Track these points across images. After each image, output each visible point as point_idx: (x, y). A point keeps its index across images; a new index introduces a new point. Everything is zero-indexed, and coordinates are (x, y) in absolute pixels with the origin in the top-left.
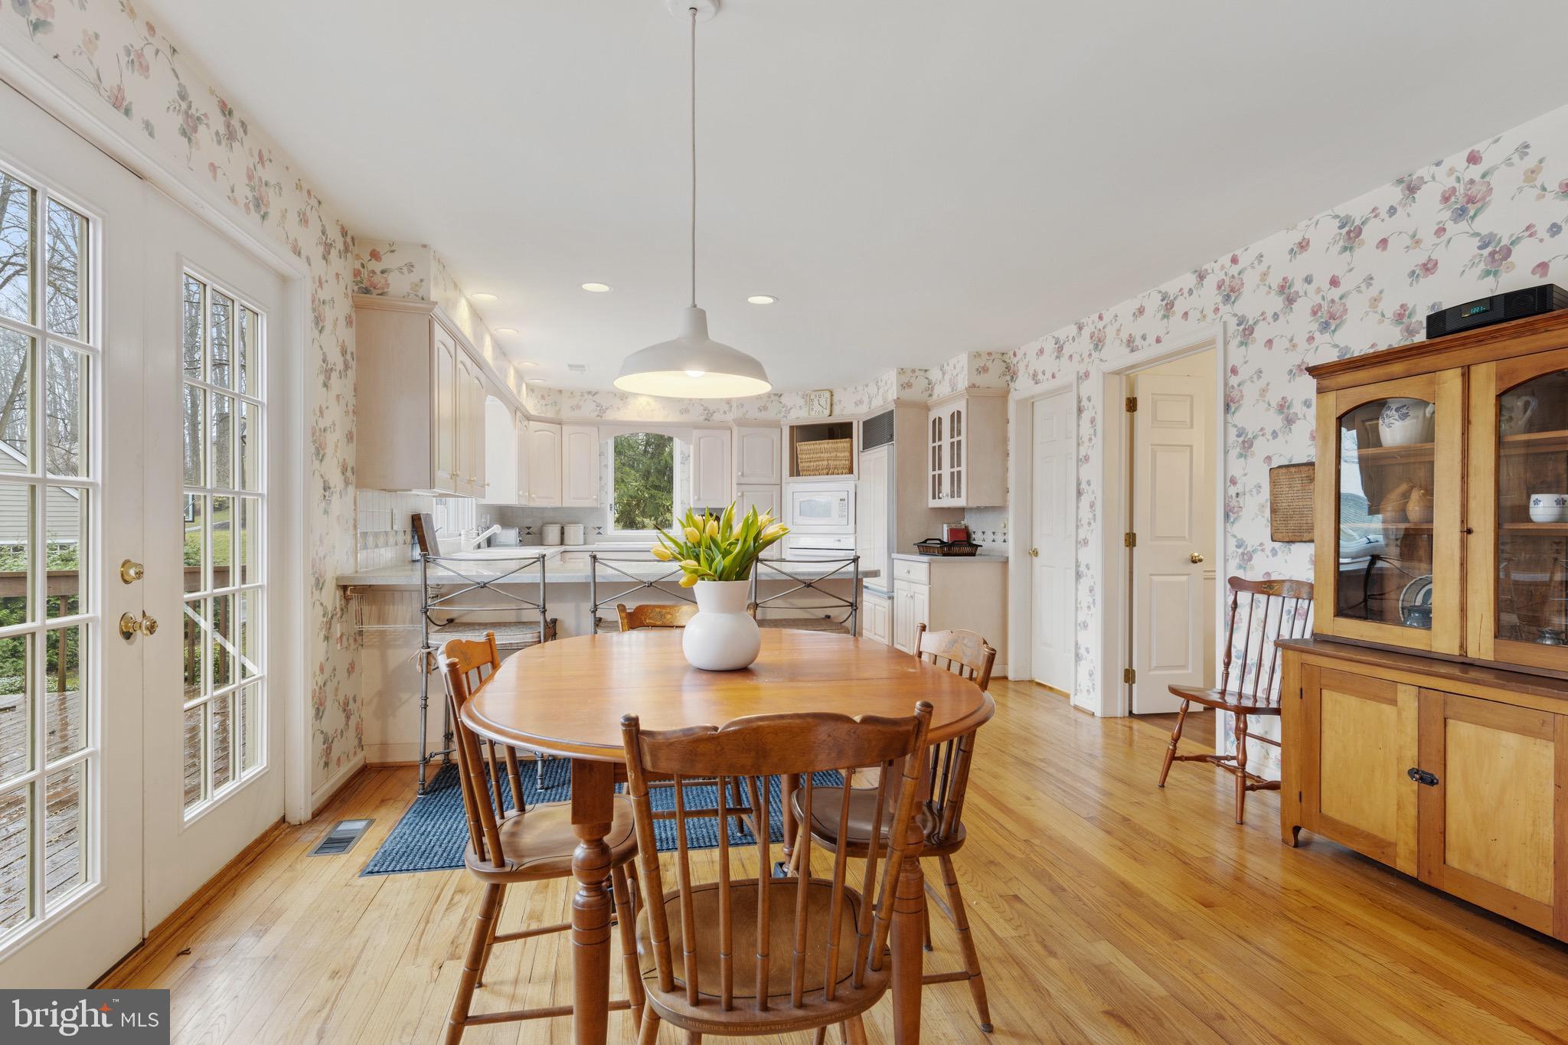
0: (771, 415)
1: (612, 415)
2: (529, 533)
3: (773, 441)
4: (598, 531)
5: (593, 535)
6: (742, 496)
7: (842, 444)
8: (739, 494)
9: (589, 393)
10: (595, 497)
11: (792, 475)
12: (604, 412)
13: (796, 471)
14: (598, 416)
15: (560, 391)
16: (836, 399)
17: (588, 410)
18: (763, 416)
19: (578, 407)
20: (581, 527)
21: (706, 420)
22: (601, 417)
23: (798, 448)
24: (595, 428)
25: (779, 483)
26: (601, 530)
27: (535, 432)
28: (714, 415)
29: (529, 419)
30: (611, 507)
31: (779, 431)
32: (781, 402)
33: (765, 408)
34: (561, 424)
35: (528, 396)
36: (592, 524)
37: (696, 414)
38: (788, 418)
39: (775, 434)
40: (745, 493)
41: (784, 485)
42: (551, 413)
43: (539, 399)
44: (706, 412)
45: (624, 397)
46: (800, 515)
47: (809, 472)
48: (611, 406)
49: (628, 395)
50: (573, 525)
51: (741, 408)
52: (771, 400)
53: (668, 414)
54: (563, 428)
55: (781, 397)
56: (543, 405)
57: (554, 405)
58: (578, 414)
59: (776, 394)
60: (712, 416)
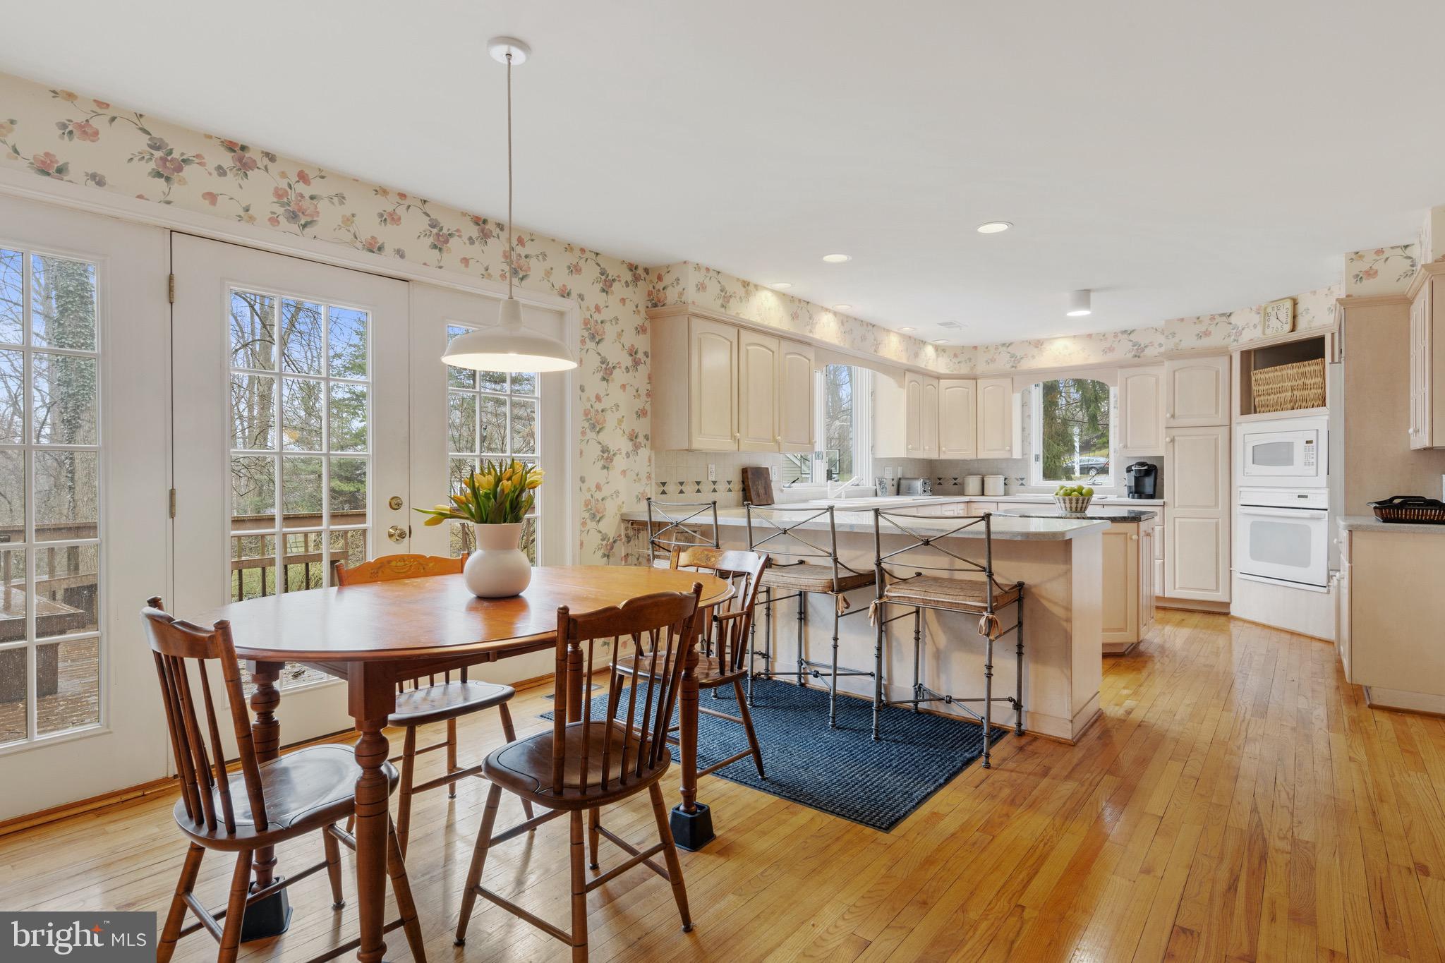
0: (1216, 340)
1: (1028, 364)
3: (1217, 373)
4: (1021, 482)
5: (1014, 486)
6: (1173, 441)
7: (1310, 367)
8: (1168, 439)
9: (1004, 345)
10: (1008, 448)
11: (1242, 414)
12: (1019, 362)
13: (1249, 407)
14: (1013, 367)
15: (975, 348)
16: (1301, 308)
17: (1003, 363)
18: (1206, 342)
19: (993, 360)
20: (1001, 478)
21: (1136, 356)
22: (1016, 367)
23: (1253, 379)
24: (1010, 380)
25: (1228, 423)
26: (1023, 482)
27: (947, 389)
28: (1147, 350)
29: (939, 377)
30: (1037, 458)
31: (1227, 359)
32: (1230, 323)
33: (1207, 333)
34: (975, 379)
35: (938, 356)
36: (1013, 475)
37: (1123, 351)
38: (1240, 341)
39: (1222, 364)
40: (1176, 438)
41: (1233, 425)
42: (964, 370)
43: (949, 356)
44: (1135, 348)
45: (1038, 344)
46: (1253, 463)
47: (1268, 408)
48: (1026, 355)
49: (1043, 342)
50: (993, 476)
51: (1173, 338)
52: (1215, 322)
53: (1089, 355)
54: (979, 381)
55: (1230, 317)
56: (955, 363)
57: (968, 361)
58: (992, 367)
59: (1223, 314)
60: (1143, 350)
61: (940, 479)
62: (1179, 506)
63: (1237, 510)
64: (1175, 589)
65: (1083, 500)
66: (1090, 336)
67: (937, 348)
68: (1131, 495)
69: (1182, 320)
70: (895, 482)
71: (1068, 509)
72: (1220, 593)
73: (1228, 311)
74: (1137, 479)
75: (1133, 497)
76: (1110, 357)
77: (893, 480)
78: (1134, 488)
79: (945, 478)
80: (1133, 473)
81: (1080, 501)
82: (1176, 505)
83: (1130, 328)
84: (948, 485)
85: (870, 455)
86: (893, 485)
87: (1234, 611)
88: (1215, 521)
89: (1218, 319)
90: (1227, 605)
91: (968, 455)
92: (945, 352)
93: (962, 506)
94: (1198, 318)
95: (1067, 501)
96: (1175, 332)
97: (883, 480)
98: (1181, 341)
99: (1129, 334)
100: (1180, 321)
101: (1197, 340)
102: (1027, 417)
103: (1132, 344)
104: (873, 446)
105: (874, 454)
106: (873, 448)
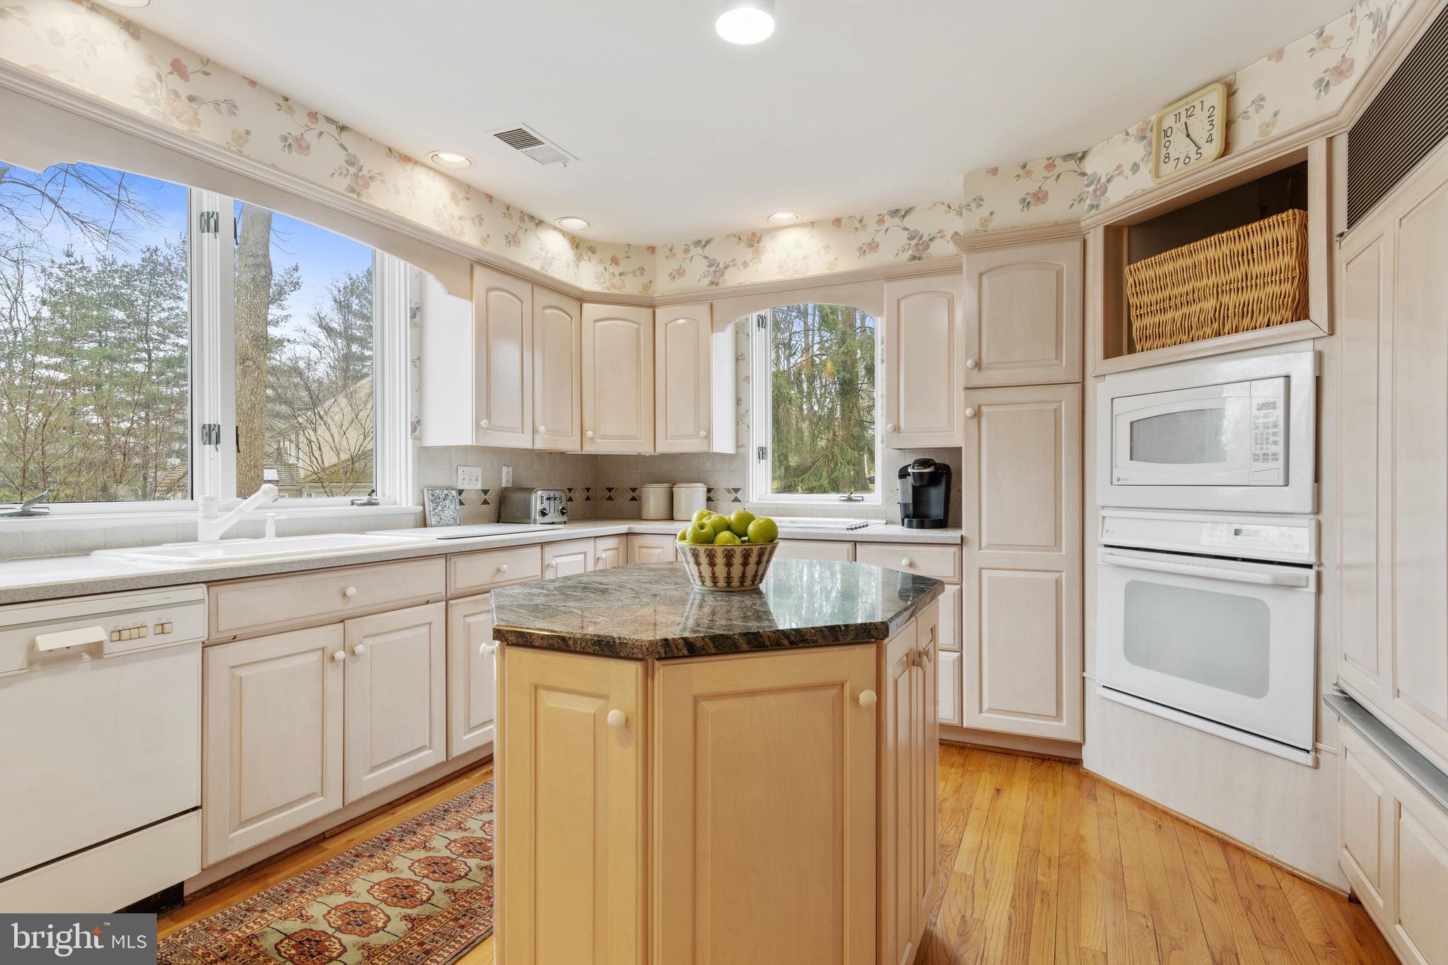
0: (1055, 210)
1: (737, 278)
3: (1059, 275)
4: (734, 495)
6: (978, 414)
7: (1278, 228)
8: (969, 412)
9: (698, 243)
10: (702, 433)
11: (1107, 355)
12: (723, 274)
13: (1121, 341)
14: (712, 283)
15: (652, 249)
16: (1243, 100)
17: (696, 276)
18: (1040, 215)
19: (680, 272)
20: (701, 489)
21: (914, 258)
22: (717, 284)
23: (1131, 281)
24: (706, 308)
25: (1077, 378)
26: (739, 495)
27: (596, 321)
28: (932, 245)
29: (581, 298)
30: (762, 453)
31: (1077, 245)
32: (1083, 174)
33: (1040, 197)
34: (652, 306)
35: (579, 258)
36: (723, 482)
37: (893, 250)
38: (1102, 207)
39: (1066, 256)
40: (983, 408)
41: (1090, 382)
42: (631, 287)
43: (601, 261)
44: (913, 242)
45: (753, 240)
46: (1131, 459)
47: (1158, 337)
48: (733, 260)
49: (761, 236)
50: (686, 485)
51: (978, 208)
52: (1056, 172)
53: (836, 259)
54: (657, 311)
55: (1083, 162)
56: (613, 274)
57: (638, 273)
58: (680, 285)
59: (1069, 155)
60: (927, 247)
61: (610, 490)
62: (990, 546)
63: (1097, 556)
64: (981, 711)
65: (746, 556)
66: (837, 222)
67: (576, 242)
68: (906, 520)
69: (994, 171)
70: (490, 497)
71: (709, 583)
72: (1064, 724)
73: (1078, 148)
74: (916, 490)
75: (910, 526)
76: (869, 261)
77: (485, 492)
78: (911, 507)
79: (616, 489)
80: (910, 479)
81: (738, 560)
82: (984, 543)
83: (903, 206)
84: (623, 501)
85: (410, 441)
86: (485, 502)
87: (1092, 760)
88: (1056, 575)
89: (1061, 166)
90: (1078, 746)
91: (642, 447)
92: (594, 252)
93: (612, 543)
94: (1024, 166)
95: (704, 560)
96: (982, 200)
97: (446, 492)
98: (992, 214)
99: (904, 216)
100: (990, 174)
101: (1022, 210)
102: (744, 380)
103: (908, 236)
104: (418, 422)
105: (418, 439)
106: (416, 425)
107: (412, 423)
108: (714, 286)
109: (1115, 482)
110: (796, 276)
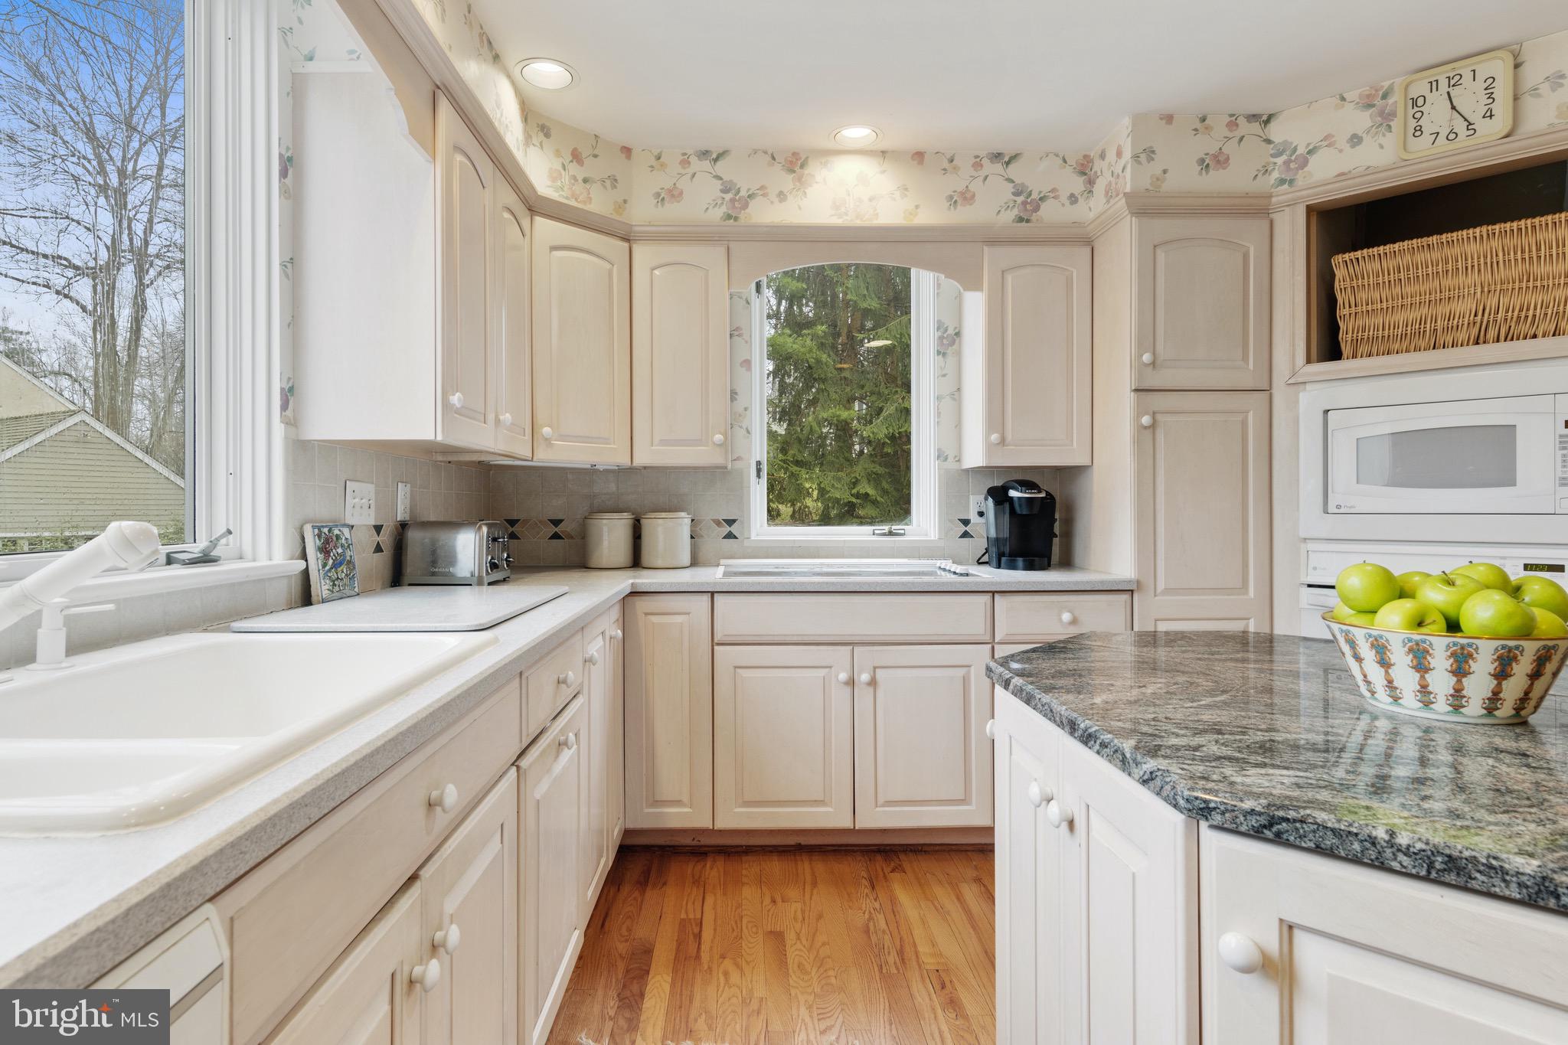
0: (1236, 179)
1: (767, 214)
2: (556, 536)
3: (1243, 259)
4: (726, 529)
5: (713, 540)
6: (1152, 425)
8: (1145, 420)
9: (704, 154)
10: (718, 438)
11: (1309, 360)
12: (745, 206)
14: (728, 217)
15: (627, 151)
16: (1535, 74)
17: (701, 203)
18: (1217, 182)
19: (674, 194)
20: (684, 521)
21: (1019, 220)
22: (736, 219)
23: (1346, 273)
24: (722, 250)
25: (1261, 385)
26: (734, 529)
27: (552, 248)
28: (1044, 206)
29: (534, 206)
30: (759, 469)
31: (1262, 225)
32: (1268, 141)
33: (1219, 160)
34: (628, 239)
35: (527, 139)
36: (711, 511)
37: (993, 206)
38: (1300, 182)
39: (1253, 237)
40: (1160, 417)
41: (1278, 390)
42: (598, 204)
43: (558, 153)
44: (1019, 200)
45: (796, 163)
46: (1359, 482)
47: (1384, 344)
48: (762, 188)
49: (807, 158)
50: (663, 515)
51: (1149, 162)
52: (1238, 133)
53: (917, 207)
54: (636, 248)
55: (1268, 126)
56: (575, 178)
57: (608, 183)
58: (673, 212)
59: (1254, 116)
60: (1037, 209)
61: (512, 522)
62: (1168, 591)
66: (919, 156)
67: (529, 111)
68: (1004, 559)
69: (1169, 119)
70: (386, 539)
73: (1263, 109)
74: (1012, 521)
75: (1012, 567)
76: (962, 216)
77: (378, 529)
78: (1008, 542)
79: (526, 521)
80: (1004, 507)
82: (1160, 587)
83: (1008, 152)
84: (544, 542)
86: (378, 549)
89: (1245, 127)
91: (612, 456)
92: (547, 135)
94: (1203, 119)
96: (1153, 152)
97: (336, 532)
98: (1165, 171)
99: (1008, 163)
100: (1164, 121)
101: (1200, 173)
102: (742, 365)
103: (1013, 190)
104: (291, 389)
105: (292, 423)
106: (289, 394)
107: (282, 389)
108: (732, 221)
109: (1332, 508)
110: (858, 223)
